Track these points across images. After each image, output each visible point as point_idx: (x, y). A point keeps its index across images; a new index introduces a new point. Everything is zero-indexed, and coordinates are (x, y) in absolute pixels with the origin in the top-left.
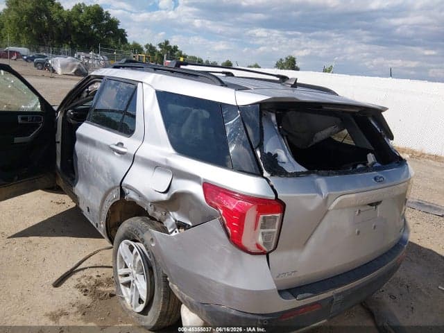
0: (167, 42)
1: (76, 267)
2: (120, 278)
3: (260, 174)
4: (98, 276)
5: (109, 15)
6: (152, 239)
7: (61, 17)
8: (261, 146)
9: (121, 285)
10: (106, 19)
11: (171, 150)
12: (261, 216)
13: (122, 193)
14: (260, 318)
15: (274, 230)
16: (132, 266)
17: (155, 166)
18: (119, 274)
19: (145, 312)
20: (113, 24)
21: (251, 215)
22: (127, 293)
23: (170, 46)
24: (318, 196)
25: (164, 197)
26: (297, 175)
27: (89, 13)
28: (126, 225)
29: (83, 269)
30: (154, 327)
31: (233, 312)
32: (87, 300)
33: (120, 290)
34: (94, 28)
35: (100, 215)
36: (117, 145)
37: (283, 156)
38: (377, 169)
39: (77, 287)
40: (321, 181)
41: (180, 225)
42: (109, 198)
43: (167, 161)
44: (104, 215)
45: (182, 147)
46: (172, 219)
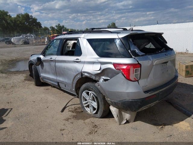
0: (59, 25)
1: (66, 106)
2: (84, 105)
3: (132, 57)
4: (74, 107)
5: (32, 16)
6: (98, 85)
7: (12, 21)
8: (130, 49)
9: (85, 107)
10: (31, 19)
11: (98, 57)
12: (134, 69)
13: (82, 75)
14: (139, 100)
15: (138, 73)
16: (89, 99)
17: (93, 63)
18: (83, 103)
19: (96, 113)
20: (35, 20)
21: (132, 69)
22: (88, 109)
23: (61, 26)
24: (150, 61)
25: (99, 72)
26: (142, 55)
27: (23, 17)
28: (84, 86)
29: (68, 106)
30: (101, 117)
31: (130, 100)
32: (74, 114)
33: (85, 109)
34: (27, 23)
35: (72, 86)
36: (76, 60)
37: (137, 51)
38: (165, 52)
39: (69, 111)
40: (150, 57)
41: (105, 80)
42: (76, 78)
43: (98, 60)
44: (74, 85)
45: (101, 55)
46: (102, 79)
